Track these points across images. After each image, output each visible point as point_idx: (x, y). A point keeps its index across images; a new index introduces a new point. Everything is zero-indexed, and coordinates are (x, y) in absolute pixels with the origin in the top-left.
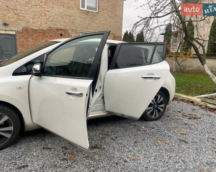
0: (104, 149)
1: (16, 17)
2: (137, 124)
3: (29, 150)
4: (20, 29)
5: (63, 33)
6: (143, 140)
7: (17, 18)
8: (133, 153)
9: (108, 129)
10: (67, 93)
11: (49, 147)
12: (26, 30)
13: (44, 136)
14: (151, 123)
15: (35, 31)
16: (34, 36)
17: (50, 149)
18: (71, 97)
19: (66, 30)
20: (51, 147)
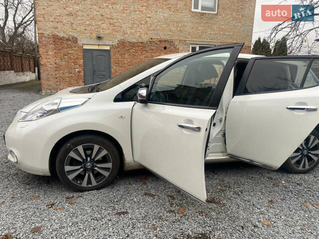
0: (224, 205)
1: (111, 27)
2: (274, 176)
3: (128, 193)
4: (115, 42)
5: (168, 46)
6: (282, 200)
7: (112, 29)
8: (267, 216)
9: (229, 178)
10: (180, 126)
11: (152, 193)
12: (122, 44)
13: (146, 178)
14: (297, 178)
15: (133, 45)
16: (131, 51)
17: (153, 196)
18: (184, 130)
19: (172, 42)
20: (154, 194)
